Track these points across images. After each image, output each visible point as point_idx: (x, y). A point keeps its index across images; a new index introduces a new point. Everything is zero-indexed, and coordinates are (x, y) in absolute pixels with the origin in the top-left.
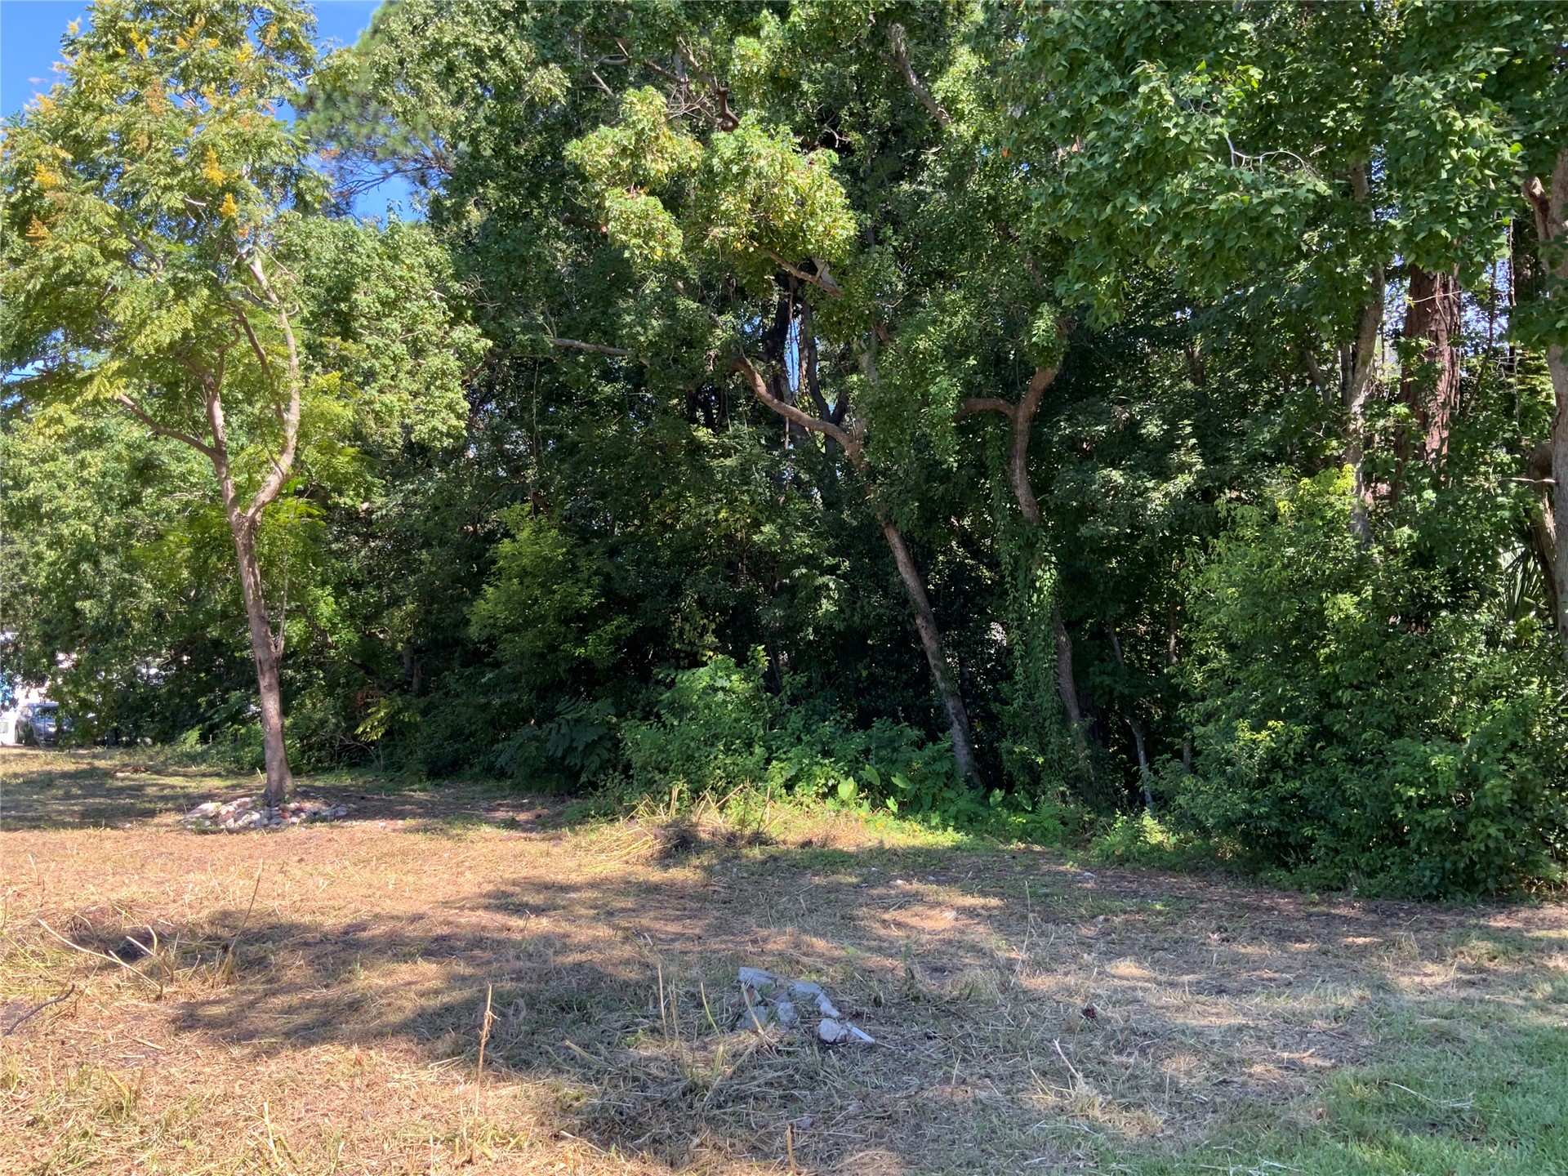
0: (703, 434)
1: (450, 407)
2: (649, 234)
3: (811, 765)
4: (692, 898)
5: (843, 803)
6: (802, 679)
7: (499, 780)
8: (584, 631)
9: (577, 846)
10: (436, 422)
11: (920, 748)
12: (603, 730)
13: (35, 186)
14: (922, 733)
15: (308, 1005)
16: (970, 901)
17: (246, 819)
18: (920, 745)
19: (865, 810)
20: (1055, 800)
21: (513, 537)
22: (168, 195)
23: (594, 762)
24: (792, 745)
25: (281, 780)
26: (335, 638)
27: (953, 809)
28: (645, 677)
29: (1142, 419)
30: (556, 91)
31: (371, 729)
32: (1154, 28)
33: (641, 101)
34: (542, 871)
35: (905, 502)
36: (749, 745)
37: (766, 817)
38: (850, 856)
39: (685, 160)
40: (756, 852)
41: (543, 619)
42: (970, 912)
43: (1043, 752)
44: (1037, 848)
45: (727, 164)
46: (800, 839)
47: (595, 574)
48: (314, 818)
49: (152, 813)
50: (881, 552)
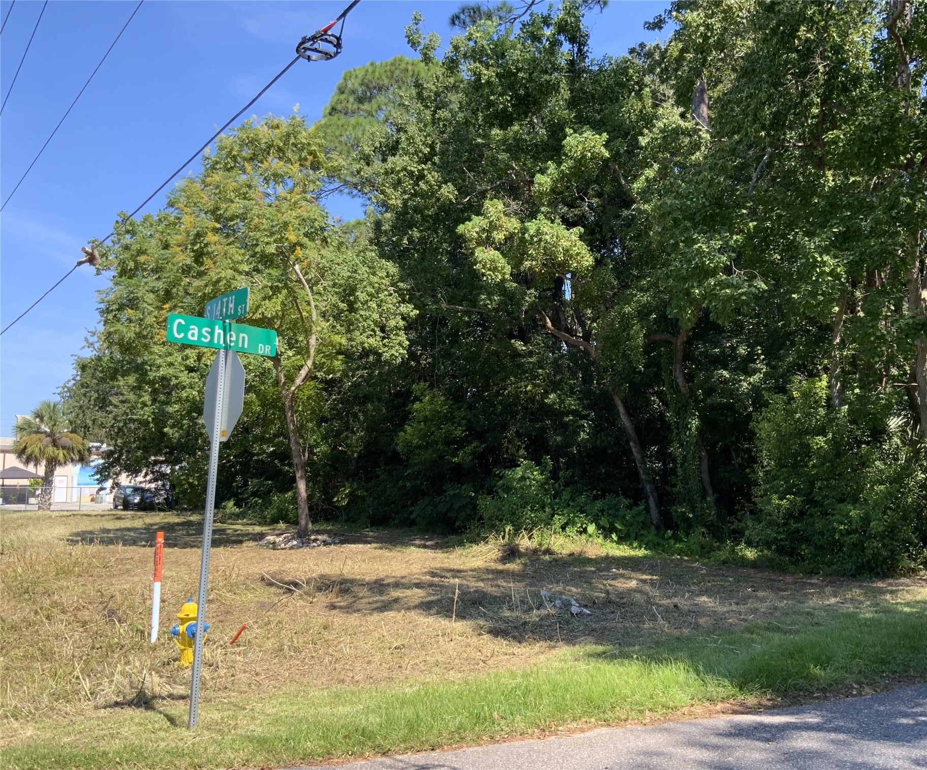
0: (519, 345)
1: (400, 344)
2: (495, 269)
3: (574, 517)
4: (517, 575)
5: (590, 536)
6: (569, 473)
7: (409, 527)
8: (458, 449)
9: (461, 555)
10: (393, 352)
11: (631, 509)
12: (468, 500)
13: (205, 242)
14: (631, 501)
15: (376, 602)
16: (644, 577)
17: (290, 544)
18: (630, 507)
19: (600, 540)
20: (699, 536)
21: (421, 401)
22: (268, 246)
23: (463, 515)
24: (565, 508)
25: (307, 524)
26: (318, 450)
27: (646, 540)
28: (489, 473)
29: (738, 346)
30: (451, 196)
31: (342, 499)
32: (706, 212)
33: (492, 206)
34: (447, 565)
35: (622, 384)
36: (543, 507)
37: (552, 543)
38: (592, 559)
39: (512, 230)
40: (547, 557)
41: (437, 443)
42: (644, 581)
43: (693, 511)
44: (686, 558)
45: (532, 237)
46: (568, 552)
47: (463, 419)
48: (325, 543)
49: (241, 542)
50: (610, 407)
